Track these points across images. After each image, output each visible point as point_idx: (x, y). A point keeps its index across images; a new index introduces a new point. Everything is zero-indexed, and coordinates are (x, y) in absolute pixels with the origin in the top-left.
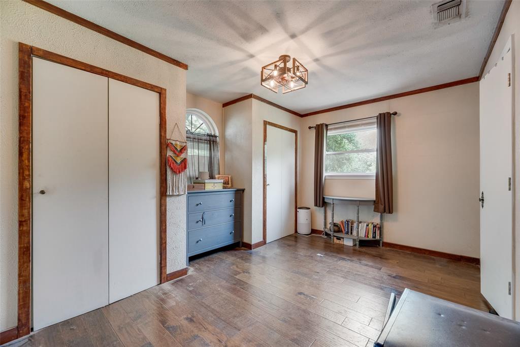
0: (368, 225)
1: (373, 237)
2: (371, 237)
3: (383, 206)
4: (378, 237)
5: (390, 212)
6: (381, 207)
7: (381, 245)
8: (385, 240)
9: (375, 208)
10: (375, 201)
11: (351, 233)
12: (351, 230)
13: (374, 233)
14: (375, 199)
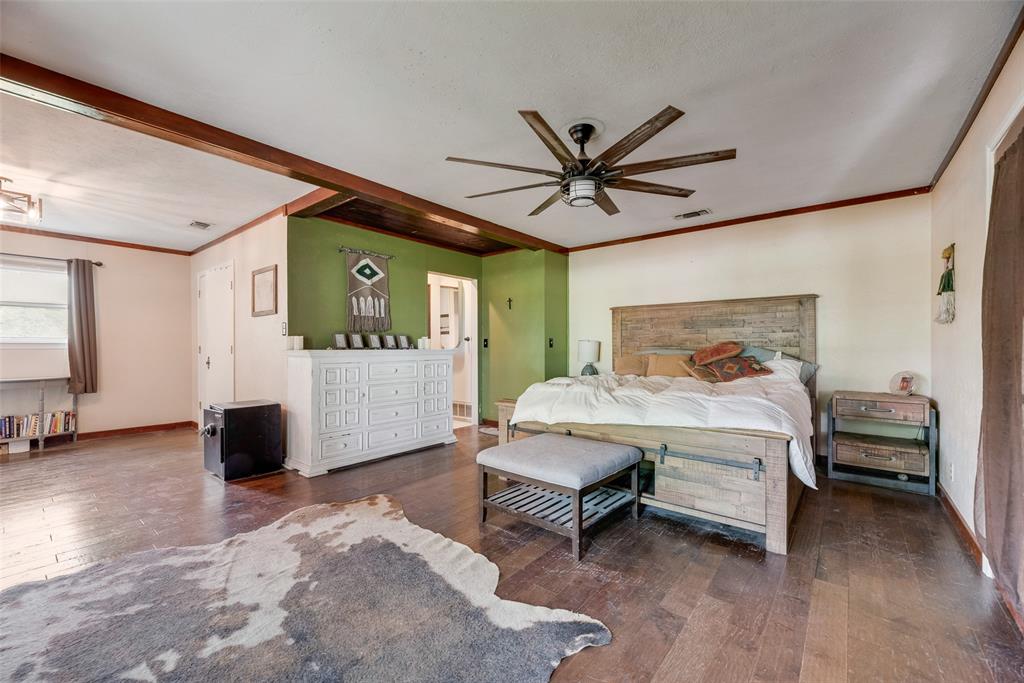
0: (53, 416)
1: (65, 430)
2: (60, 430)
3: (83, 385)
4: (72, 428)
5: (94, 390)
6: (81, 386)
7: (75, 439)
8: (81, 431)
9: (70, 388)
10: (69, 379)
11: (18, 435)
12: (18, 430)
13: (67, 423)
14: (69, 376)
